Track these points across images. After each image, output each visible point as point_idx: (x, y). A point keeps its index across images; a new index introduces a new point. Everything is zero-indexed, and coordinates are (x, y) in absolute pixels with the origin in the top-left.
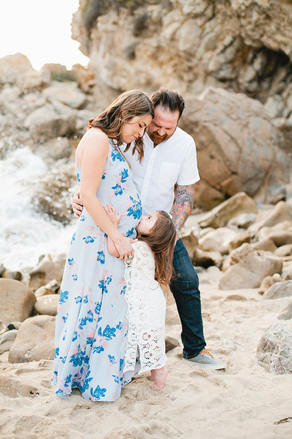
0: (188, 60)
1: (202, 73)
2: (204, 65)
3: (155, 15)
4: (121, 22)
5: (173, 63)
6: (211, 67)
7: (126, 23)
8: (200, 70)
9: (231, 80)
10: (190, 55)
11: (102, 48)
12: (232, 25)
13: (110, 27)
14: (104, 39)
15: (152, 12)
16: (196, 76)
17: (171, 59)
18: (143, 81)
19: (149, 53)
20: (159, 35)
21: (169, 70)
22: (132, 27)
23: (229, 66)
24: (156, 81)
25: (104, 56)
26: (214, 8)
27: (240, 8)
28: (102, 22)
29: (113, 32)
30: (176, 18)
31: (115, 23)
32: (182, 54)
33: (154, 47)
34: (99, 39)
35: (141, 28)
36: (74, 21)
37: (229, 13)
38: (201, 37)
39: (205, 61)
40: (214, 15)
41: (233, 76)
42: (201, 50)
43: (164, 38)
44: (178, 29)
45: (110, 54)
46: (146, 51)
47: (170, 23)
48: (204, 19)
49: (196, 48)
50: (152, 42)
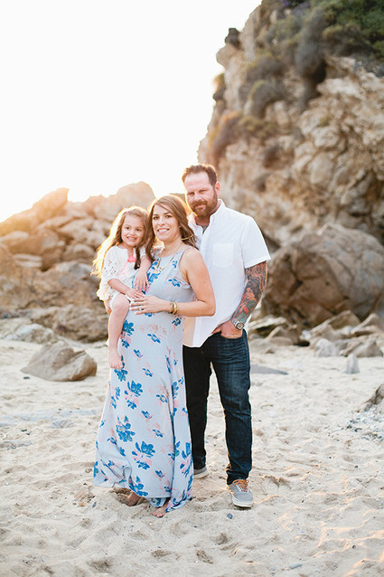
0: (320, 194)
1: (334, 208)
2: (336, 199)
3: (286, 146)
4: (252, 153)
5: (304, 196)
6: (343, 201)
7: (257, 153)
8: (332, 204)
9: (364, 215)
10: (321, 189)
11: (231, 179)
12: (363, 159)
13: (239, 157)
14: (232, 170)
15: (284, 142)
16: (328, 211)
17: (302, 192)
18: (272, 214)
19: (280, 185)
20: (290, 166)
21: (301, 204)
22: (262, 157)
23: (361, 200)
24: (286, 215)
25: (232, 187)
26: (347, 142)
27: (371, 144)
28: (232, 152)
29: (242, 162)
30: (308, 151)
31: (245, 153)
32: (314, 188)
33: (285, 179)
34: (228, 169)
35: (272, 159)
36: (201, 148)
37: (361, 147)
38: (333, 170)
39: (337, 195)
40: (346, 149)
41: (366, 210)
42: (333, 183)
43: (296, 170)
44: (310, 162)
45: (239, 185)
46: (276, 183)
47: (301, 156)
48: (336, 153)
49: (327, 182)
50: (284, 174)
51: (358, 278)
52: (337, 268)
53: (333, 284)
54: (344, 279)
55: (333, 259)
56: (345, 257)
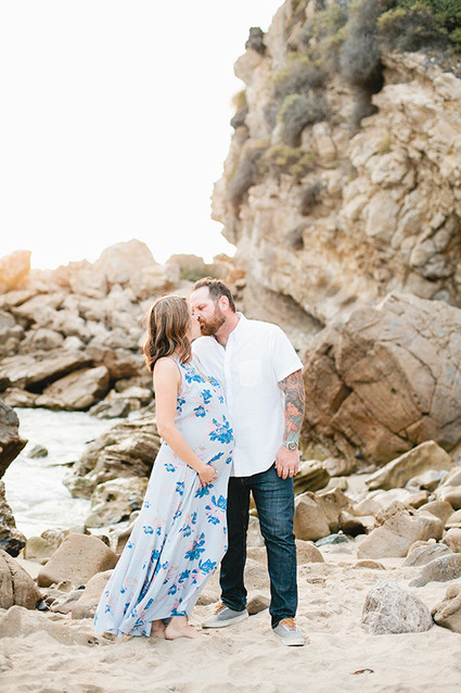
0: (380, 250)
1: (400, 269)
2: (404, 255)
3: (331, 185)
4: (283, 196)
5: (357, 254)
6: (414, 260)
7: (292, 197)
8: (397, 264)
9: (444, 278)
10: (382, 243)
11: (255, 233)
12: (442, 198)
13: (267, 202)
14: (257, 220)
15: (327, 180)
16: (392, 274)
17: (356, 248)
18: (314, 280)
19: (323, 239)
20: (337, 213)
21: (353, 265)
22: (298, 202)
23: (440, 257)
24: (333, 281)
25: (258, 245)
26: (416, 175)
27: (452, 174)
28: (255, 196)
29: (271, 209)
30: (362, 190)
31: (273, 197)
32: (371, 241)
33: (330, 231)
34: (252, 219)
35: (312, 203)
36: (215, 193)
37: (438, 182)
38: (397, 216)
39: (404, 251)
40: (416, 185)
41: (447, 272)
42: (399, 234)
43: (345, 218)
44: (365, 204)
45: (267, 240)
46: (318, 237)
47: (353, 197)
48: (401, 191)
49: (391, 233)
50: (328, 224)
51: (443, 380)
52: (408, 365)
53: (403, 392)
54: (421, 382)
55: (402, 350)
56: (420, 346)
